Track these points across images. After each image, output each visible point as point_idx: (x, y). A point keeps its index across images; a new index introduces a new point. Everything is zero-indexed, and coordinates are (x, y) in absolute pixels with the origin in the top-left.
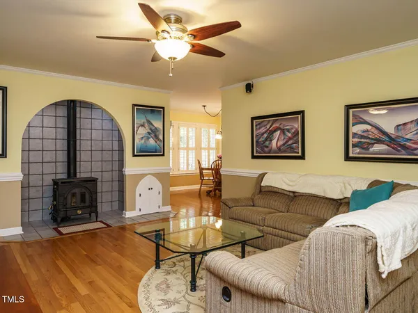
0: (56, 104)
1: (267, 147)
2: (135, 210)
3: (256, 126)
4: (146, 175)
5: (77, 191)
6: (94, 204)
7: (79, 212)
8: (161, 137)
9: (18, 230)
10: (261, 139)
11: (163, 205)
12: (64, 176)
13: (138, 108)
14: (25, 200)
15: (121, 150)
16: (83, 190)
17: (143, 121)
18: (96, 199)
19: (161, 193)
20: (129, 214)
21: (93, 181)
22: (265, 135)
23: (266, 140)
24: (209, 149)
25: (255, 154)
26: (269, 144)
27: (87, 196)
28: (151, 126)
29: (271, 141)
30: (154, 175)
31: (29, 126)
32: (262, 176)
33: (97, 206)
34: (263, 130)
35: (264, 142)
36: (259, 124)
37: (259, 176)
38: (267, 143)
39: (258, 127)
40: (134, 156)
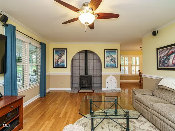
0: (79, 52)
1: (166, 64)
2: (105, 88)
3: (159, 52)
4: (110, 75)
5: (86, 79)
6: (91, 84)
7: (86, 86)
8: (116, 61)
9: (70, 89)
10: (163, 60)
11: (117, 87)
12: (84, 74)
13: (106, 51)
14: (72, 80)
15: (101, 66)
16: (88, 79)
17: (108, 55)
18: (92, 82)
19: (116, 82)
20: (103, 89)
21: (91, 76)
22: (165, 57)
23: (165, 60)
24: (136, 65)
25: (159, 68)
26: (167, 62)
27: (89, 81)
28: (112, 57)
29: (169, 60)
30: (113, 75)
31: (72, 59)
32: (160, 79)
33: (92, 85)
34: (163, 54)
35: (164, 61)
36: (161, 51)
37: (159, 79)
38: (166, 61)
39: (161, 53)
40: (105, 68)
